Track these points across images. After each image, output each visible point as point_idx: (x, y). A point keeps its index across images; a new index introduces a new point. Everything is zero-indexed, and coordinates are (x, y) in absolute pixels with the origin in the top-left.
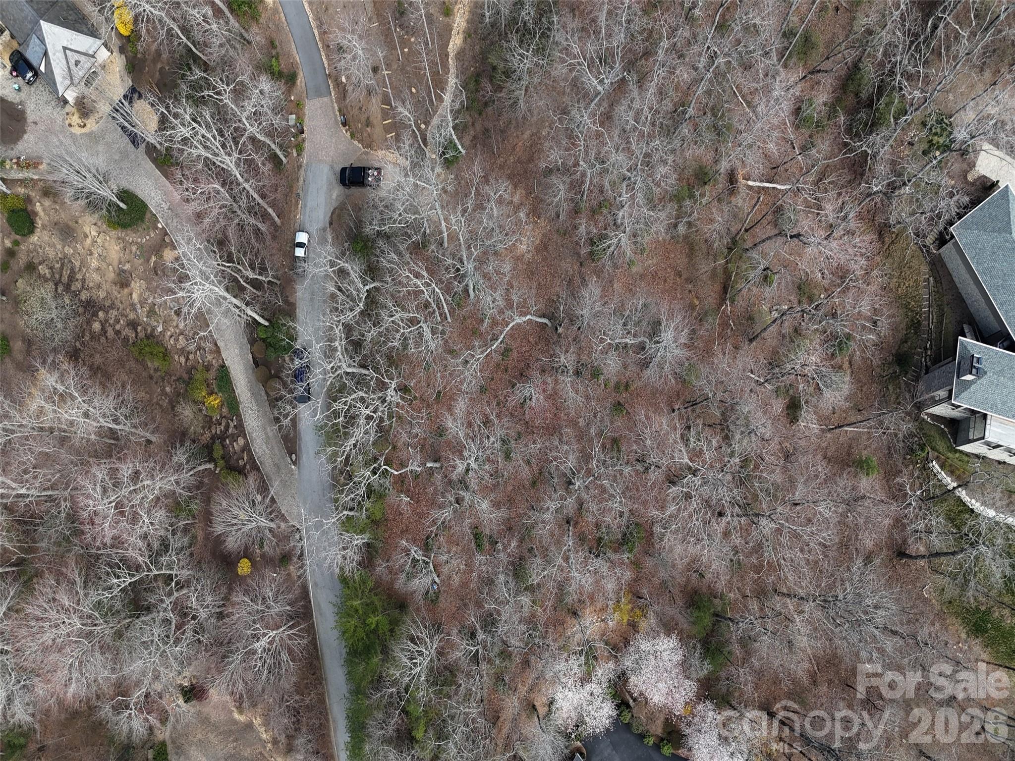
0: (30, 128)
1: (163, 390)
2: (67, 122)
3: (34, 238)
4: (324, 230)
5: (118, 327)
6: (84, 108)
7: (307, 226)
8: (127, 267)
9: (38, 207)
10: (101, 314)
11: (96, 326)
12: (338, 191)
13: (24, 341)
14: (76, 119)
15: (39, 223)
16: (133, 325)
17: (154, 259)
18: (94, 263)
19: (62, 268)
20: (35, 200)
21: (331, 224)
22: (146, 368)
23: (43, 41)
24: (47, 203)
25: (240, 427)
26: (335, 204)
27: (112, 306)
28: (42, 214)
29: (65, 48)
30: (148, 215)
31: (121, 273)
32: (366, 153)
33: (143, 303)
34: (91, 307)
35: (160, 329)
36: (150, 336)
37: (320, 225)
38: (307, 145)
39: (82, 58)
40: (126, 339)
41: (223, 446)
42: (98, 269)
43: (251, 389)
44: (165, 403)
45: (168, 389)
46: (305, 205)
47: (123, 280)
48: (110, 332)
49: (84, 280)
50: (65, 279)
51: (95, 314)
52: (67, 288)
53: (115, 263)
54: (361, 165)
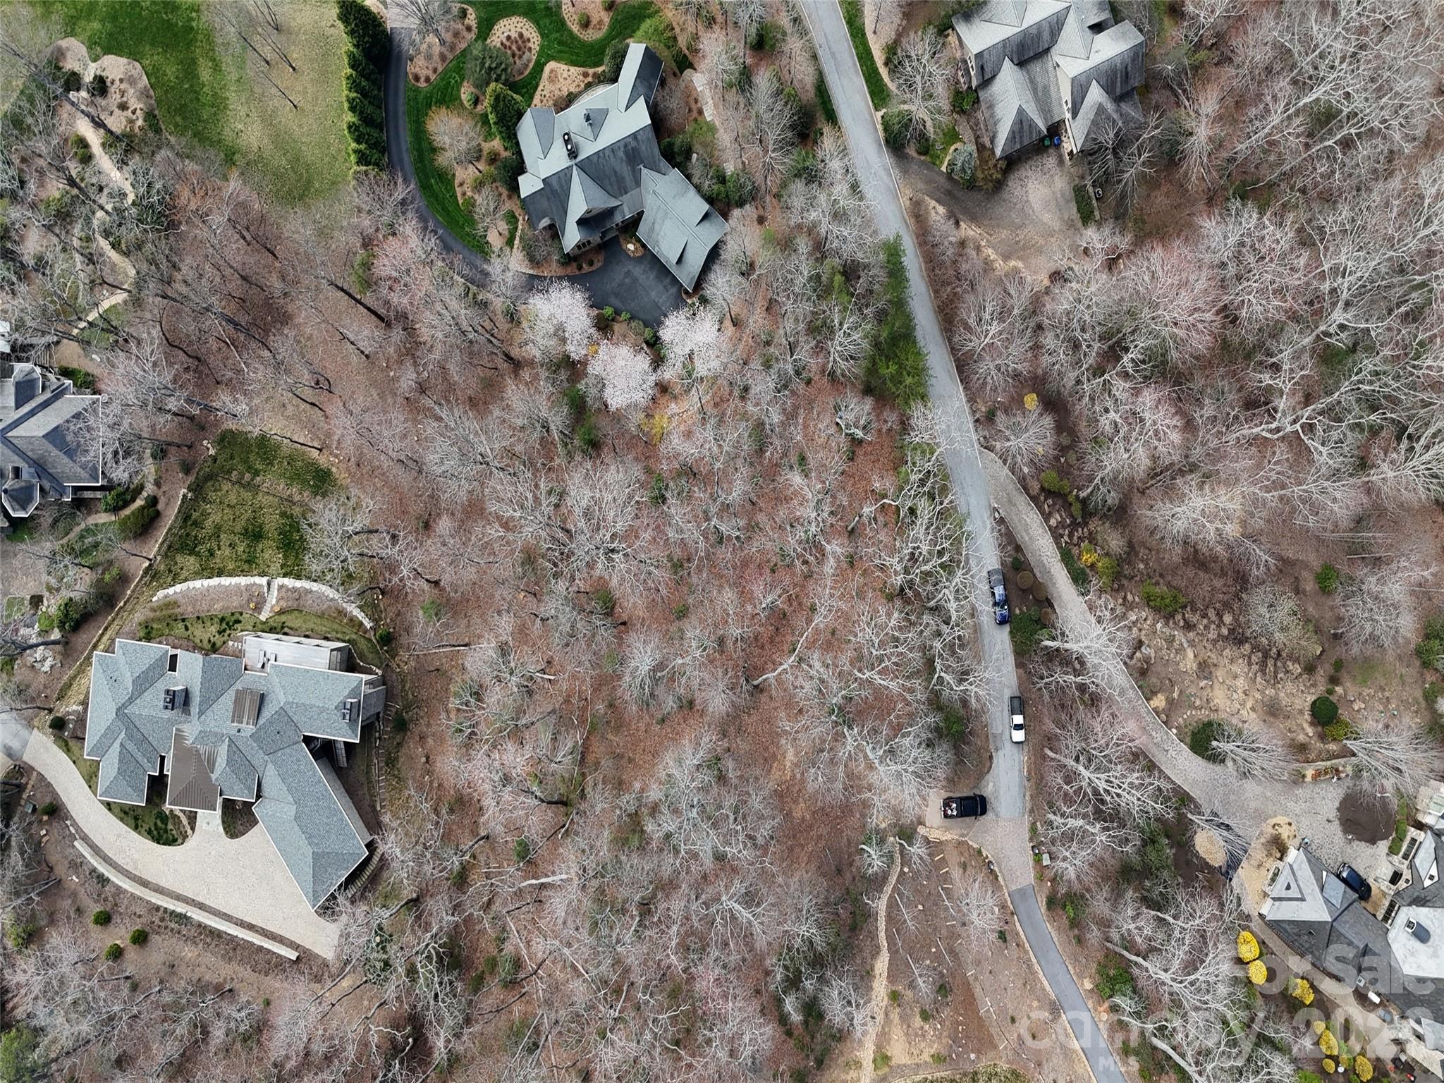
0: (1333, 815)
1: (1147, 564)
3: (1310, 699)
4: (997, 750)
5: (1205, 621)
6: (1277, 844)
7: (1015, 749)
8: (1203, 683)
9: (1310, 731)
10: (1225, 632)
11: (1228, 619)
12: (988, 790)
13: (1304, 592)
14: (1285, 831)
15: (1307, 716)
16: (1189, 626)
17: (1175, 695)
18: (1241, 683)
19: (1276, 673)
20: (1315, 738)
21: (991, 757)
22: (1169, 585)
23: (1326, 900)
24: (1301, 738)
25: (1057, 537)
26: (989, 777)
27: (1215, 642)
28: (1306, 725)
29: (1301, 900)
30: (1188, 740)
31: (1209, 677)
32: (963, 835)
33: (1181, 650)
34: (1237, 637)
35: (1159, 625)
36: (1169, 617)
37: (1001, 753)
38: (1027, 835)
39: (1284, 893)
40: (1194, 610)
41: (1072, 516)
42: (1235, 677)
43: (1051, 578)
44: (1142, 552)
45: (1142, 566)
46: (1020, 771)
47: (1205, 669)
48: (1212, 614)
49: (1250, 664)
50: (1270, 663)
51: (1231, 631)
52: (1266, 655)
53: (1216, 686)
54: (967, 819)
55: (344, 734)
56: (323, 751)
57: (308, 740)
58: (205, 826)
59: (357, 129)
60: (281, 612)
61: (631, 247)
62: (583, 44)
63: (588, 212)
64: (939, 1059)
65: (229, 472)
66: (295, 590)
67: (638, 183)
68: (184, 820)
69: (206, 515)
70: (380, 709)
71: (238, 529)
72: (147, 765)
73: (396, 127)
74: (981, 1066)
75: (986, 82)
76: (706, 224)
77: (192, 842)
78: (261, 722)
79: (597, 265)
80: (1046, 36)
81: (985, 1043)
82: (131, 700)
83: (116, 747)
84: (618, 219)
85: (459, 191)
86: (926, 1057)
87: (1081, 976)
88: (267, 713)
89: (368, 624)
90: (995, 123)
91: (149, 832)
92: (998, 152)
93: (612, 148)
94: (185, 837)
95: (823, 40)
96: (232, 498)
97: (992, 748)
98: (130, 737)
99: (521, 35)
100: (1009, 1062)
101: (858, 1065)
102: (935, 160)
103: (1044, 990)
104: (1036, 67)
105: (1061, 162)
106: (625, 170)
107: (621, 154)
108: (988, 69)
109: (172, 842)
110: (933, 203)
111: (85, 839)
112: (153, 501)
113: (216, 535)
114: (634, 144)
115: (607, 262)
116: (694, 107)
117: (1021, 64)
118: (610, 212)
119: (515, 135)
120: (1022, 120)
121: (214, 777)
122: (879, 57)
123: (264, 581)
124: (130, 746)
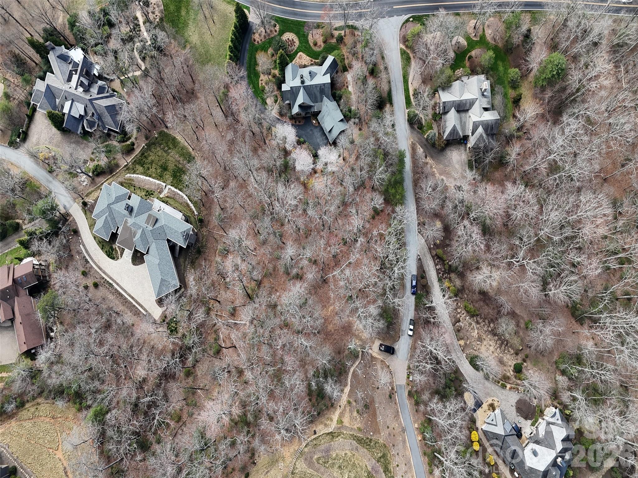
0: (514, 404)
1: (467, 296)
2: (499, 403)
3: (514, 363)
4: (402, 335)
5: (484, 323)
6: (492, 407)
7: (408, 337)
8: (479, 343)
9: (512, 373)
10: (490, 329)
11: (492, 325)
12: (396, 347)
13: (520, 327)
14: (496, 404)
15: (512, 368)
16: (478, 323)
17: (468, 343)
18: (492, 348)
19: (505, 350)
20: (513, 376)
21: (399, 337)
22: (474, 306)
23: (504, 429)
24: (508, 374)
25: (438, 273)
26: (397, 343)
27: (486, 331)
28: (511, 371)
29: (496, 425)
30: (469, 359)
31: (481, 342)
32: (384, 359)
33: (473, 329)
34: (494, 333)
35: (467, 318)
36: (472, 316)
37: (403, 337)
38: (406, 368)
39: (491, 422)
40: (481, 318)
41: (445, 269)
42: (490, 346)
43: (433, 286)
44: (467, 291)
45: (466, 296)
46: (409, 345)
47: (480, 339)
48: (487, 321)
49: (496, 344)
50: (503, 346)
51: (492, 330)
52: (502, 343)
53: (483, 346)
54: (386, 353)
55: (181, 243)
56: (172, 247)
57: (169, 241)
58: (125, 257)
59: (232, 48)
60: (167, 197)
61: (314, 122)
62: (313, 51)
63: (303, 103)
64: (359, 429)
65: (160, 144)
66: (174, 191)
67: (322, 101)
68: (119, 253)
69: (149, 155)
70: (193, 243)
71: (159, 164)
72: (112, 228)
73: (244, 53)
74: (373, 438)
75: (445, 113)
76: (341, 123)
77: (120, 261)
78: (155, 227)
79: (301, 123)
80: (468, 105)
81: (377, 431)
82: (113, 203)
83: (104, 217)
84: (312, 110)
85: (260, 82)
86: (355, 427)
87: (415, 422)
88: (157, 225)
89: (196, 213)
90: (445, 127)
91: (106, 252)
92: (445, 137)
93: (316, 86)
94: (118, 258)
95: (394, 80)
96: (160, 153)
97: (400, 334)
98: (109, 215)
99: (293, 40)
100: (383, 440)
101: (332, 420)
102: (423, 133)
103: (401, 422)
104: (463, 115)
105: (466, 150)
106: (318, 94)
107: (318, 89)
108: (446, 108)
109: (113, 258)
110: (419, 147)
111: (84, 245)
112: (133, 144)
113: (152, 163)
114: (323, 87)
115: (305, 124)
116: (346, 85)
117: (458, 111)
118: (310, 107)
119: (284, 70)
120: (454, 129)
121: (134, 240)
122: (411, 92)
123: (164, 184)
124: (109, 218)
